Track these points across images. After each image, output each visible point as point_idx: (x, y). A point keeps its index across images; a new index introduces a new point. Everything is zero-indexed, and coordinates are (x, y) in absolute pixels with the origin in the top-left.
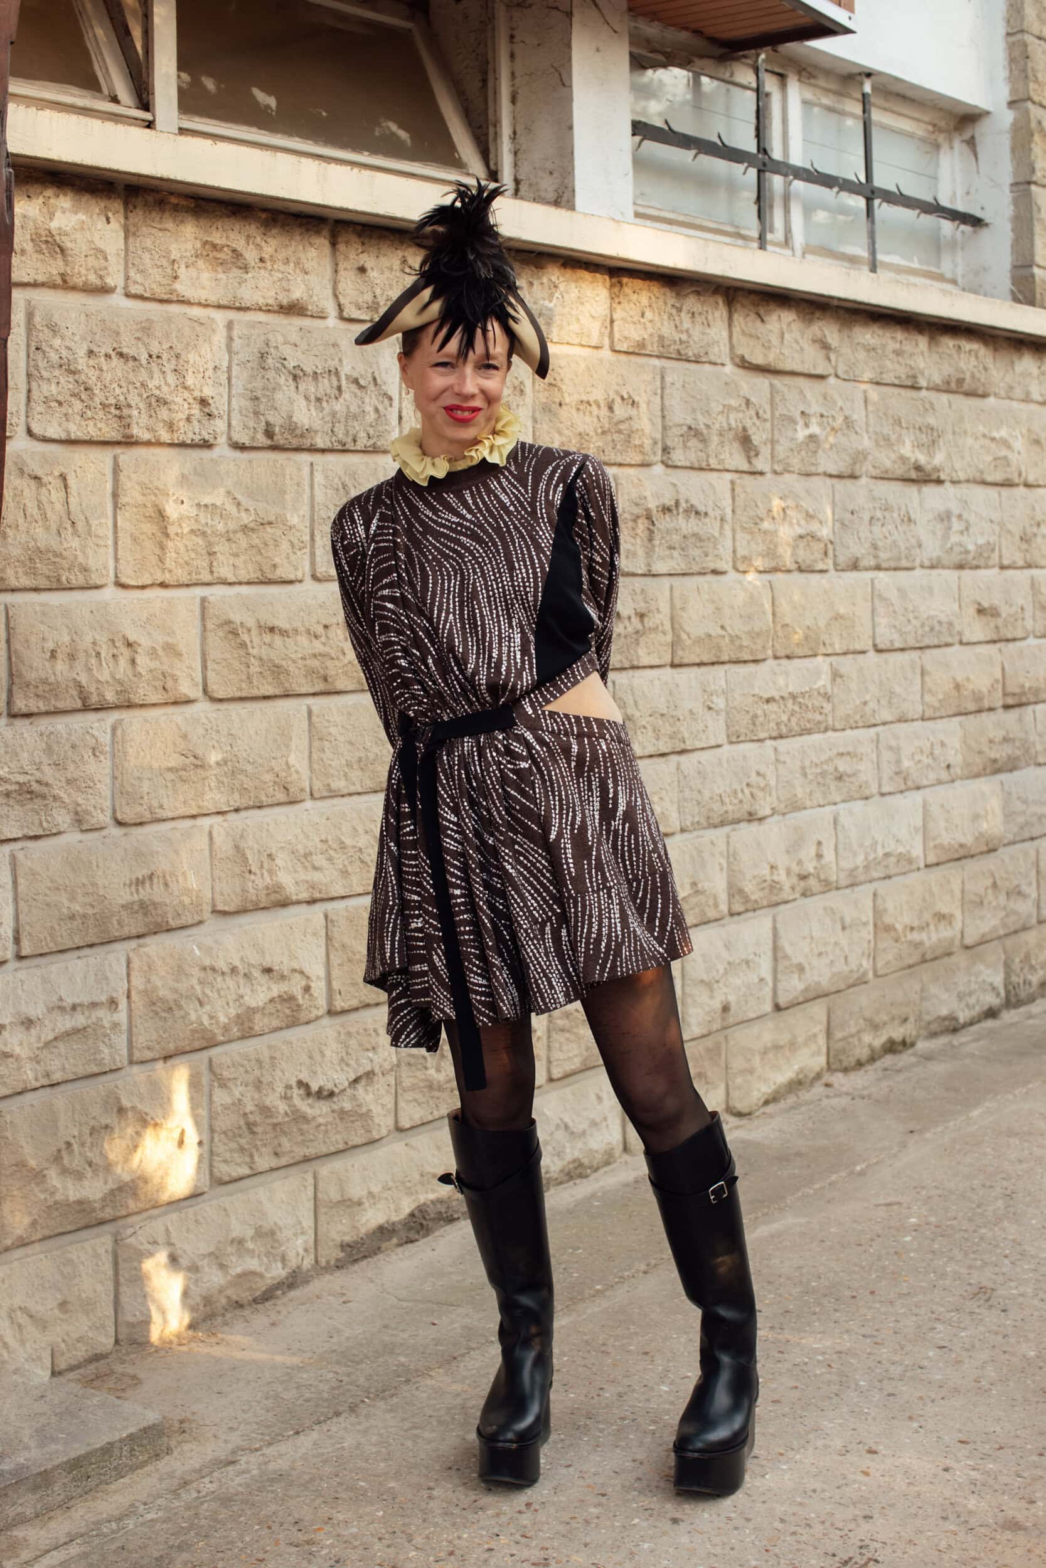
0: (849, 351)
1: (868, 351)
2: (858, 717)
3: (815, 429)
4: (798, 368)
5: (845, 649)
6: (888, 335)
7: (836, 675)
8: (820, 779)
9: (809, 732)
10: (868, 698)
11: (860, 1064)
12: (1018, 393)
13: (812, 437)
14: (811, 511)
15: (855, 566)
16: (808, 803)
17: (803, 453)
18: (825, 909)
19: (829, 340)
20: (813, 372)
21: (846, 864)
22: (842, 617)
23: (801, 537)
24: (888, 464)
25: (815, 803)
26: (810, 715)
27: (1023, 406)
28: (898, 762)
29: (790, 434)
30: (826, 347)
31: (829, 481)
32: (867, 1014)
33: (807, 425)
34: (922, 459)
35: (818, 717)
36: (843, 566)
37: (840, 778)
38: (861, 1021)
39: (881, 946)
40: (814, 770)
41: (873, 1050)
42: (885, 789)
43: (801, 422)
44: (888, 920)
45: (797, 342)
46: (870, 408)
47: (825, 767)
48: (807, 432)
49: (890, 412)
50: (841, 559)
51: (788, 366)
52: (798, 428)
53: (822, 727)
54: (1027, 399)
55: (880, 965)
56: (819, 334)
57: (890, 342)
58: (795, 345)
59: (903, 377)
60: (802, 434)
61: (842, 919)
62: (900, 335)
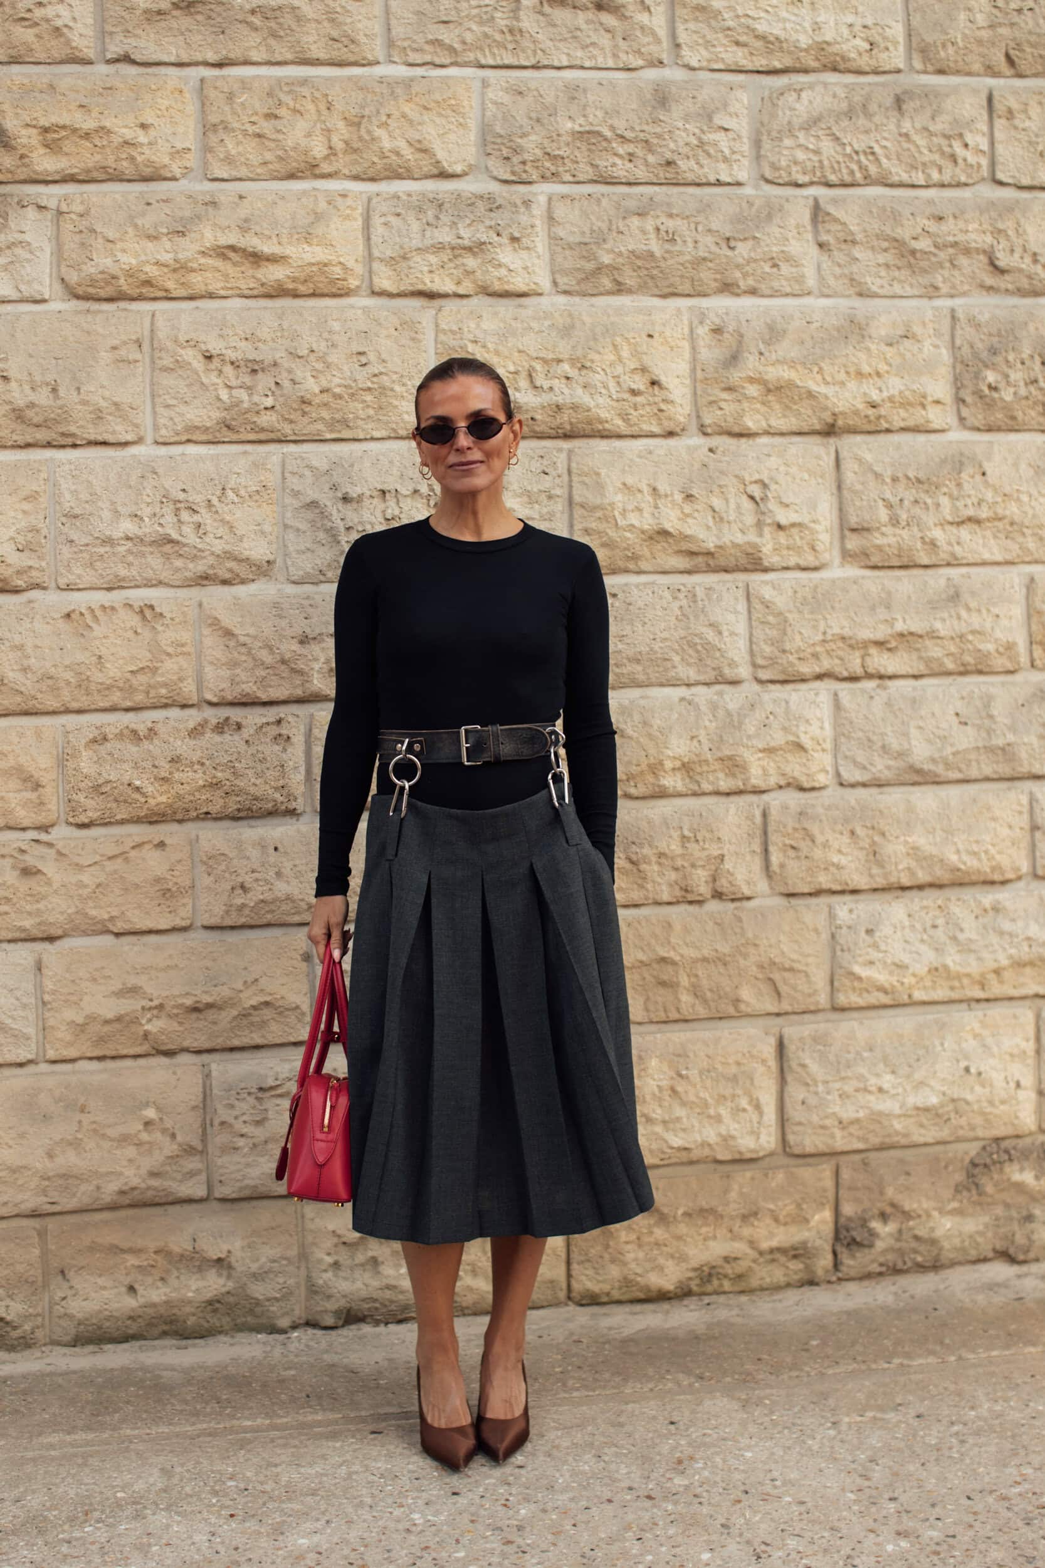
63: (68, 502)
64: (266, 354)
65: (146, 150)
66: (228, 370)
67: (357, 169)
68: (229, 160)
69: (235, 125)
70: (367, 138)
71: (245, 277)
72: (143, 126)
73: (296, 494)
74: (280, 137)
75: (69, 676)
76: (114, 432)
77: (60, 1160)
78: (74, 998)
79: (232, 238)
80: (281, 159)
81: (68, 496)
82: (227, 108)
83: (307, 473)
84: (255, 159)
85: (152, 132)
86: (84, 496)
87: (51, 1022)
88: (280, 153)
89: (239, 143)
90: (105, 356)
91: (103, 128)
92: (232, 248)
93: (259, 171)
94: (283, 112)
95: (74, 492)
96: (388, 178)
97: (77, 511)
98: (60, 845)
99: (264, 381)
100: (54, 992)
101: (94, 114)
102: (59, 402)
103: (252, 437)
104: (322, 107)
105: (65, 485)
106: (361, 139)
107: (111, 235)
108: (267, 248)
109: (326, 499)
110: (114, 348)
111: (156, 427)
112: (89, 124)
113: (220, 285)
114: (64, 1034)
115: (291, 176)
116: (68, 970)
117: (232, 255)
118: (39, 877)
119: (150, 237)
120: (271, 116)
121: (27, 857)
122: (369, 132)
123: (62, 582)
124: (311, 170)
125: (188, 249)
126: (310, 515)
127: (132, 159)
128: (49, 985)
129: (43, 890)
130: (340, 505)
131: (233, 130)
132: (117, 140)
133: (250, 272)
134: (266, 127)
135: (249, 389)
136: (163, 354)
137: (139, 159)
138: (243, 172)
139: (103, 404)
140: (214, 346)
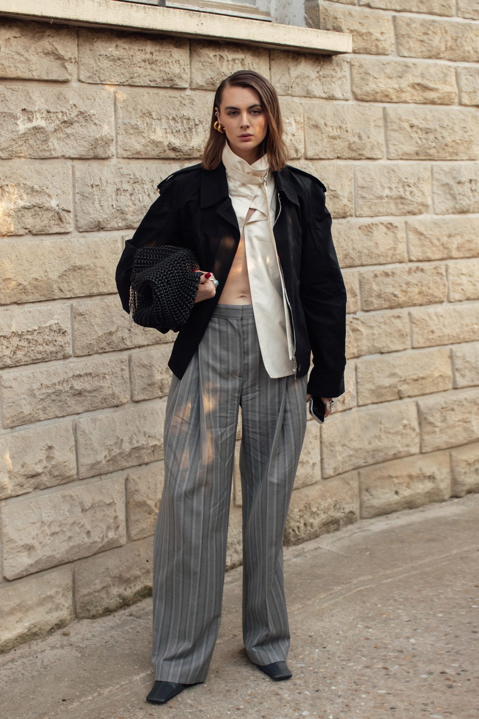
0: (92, 61)
1: (114, 60)
2: (104, 344)
3: (39, 122)
4: (27, 75)
5: (87, 293)
6: (136, 48)
7: (76, 315)
8: (53, 397)
9: (44, 360)
10: (113, 329)
11: (108, 612)
12: (297, 90)
13: (37, 129)
14: (36, 187)
15: (99, 227)
16: (42, 416)
17: (31, 142)
18: (64, 497)
19: (62, 52)
20: (45, 78)
21: (86, 460)
22: (80, 268)
23: (25, 208)
24: (139, 147)
25: (51, 415)
26: (41, 348)
27: (304, 101)
28: (151, 376)
29: (11, 127)
30: (59, 58)
31: (69, 163)
32: (116, 572)
33: (30, 120)
34: (177, 142)
35: (50, 348)
36: (85, 228)
37: (80, 393)
38: (109, 579)
39: (133, 518)
40: (44, 391)
41: (124, 599)
42: (136, 398)
43: (22, 117)
44: (138, 498)
45: (19, 54)
46: (119, 105)
47: (58, 387)
48: (30, 125)
49: (139, 107)
50: (82, 223)
51: (11, 73)
52: (19, 122)
53: (60, 356)
54: (309, 95)
55: (133, 532)
56: (49, 48)
57: (138, 53)
58: (17, 57)
59: (159, 80)
60: (23, 126)
61: (81, 504)
62: (149, 48)
63: (360, 182)
64: (431, 126)
65: (383, 43)
66: (419, 131)
67: (451, 57)
68: (409, 49)
69: (414, 36)
70: (460, 45)
71: (418, 95)
72: (382, 33)
73: (438, 180)
74: (431, 42)
75: (365, 251)
76: (376, 155)
77: (374, 444)
78: (371, 380)
79: (419, 80)
80: (429, 50)
81: (360, 179)
82: (408, 29)
83: (441, 172)
84: (419, 50)
85: (385, 36)
86: (368, 179)
87: (361, 390)
88: (429, 48)
89: (414, 43)
90: (372, 124)
91: (369, 32)
92: (419, 84)
93: (419, 54)
94: (430, 32)
95: (363, 178)
96: (461, 61)
97: (365, 185)
98: (362, 319)
99: (431, 136)
100: (361, 378)
101: (365, 27)
102: (363, 142)
103: (423, 158)
104: (443, 32)
105: (359, 175)
106: (457, 45)
107: (376, 75)
108: (431, 85)
109: (452, 182)
110: (375, 121)
111: (388, 152)
112: (364, 31)
113: (410, 98)
114: (367, 394)
115: (430, 58)
116: (366, 369)
117: (417, 87)
118: (358, 332)
119: (390, 78)
120: (426, 34)
121: (353, 324)
122: (461, 43)
123: (358, 214)
124: (437, 57)
125: (404, 83)
126: (443, 189)
127: (377, 46)
128: (360, 375)
129: (359, 337)
130: (457, 185)
131: (413, 38)
132: (374, 38)
133: (421, 94)
134: (425, 38)
135: (426, 139)
136: (393, 124)
137: (380, 46)
138: (413, 55)
139: (375, 143)
140: (415, 122)
